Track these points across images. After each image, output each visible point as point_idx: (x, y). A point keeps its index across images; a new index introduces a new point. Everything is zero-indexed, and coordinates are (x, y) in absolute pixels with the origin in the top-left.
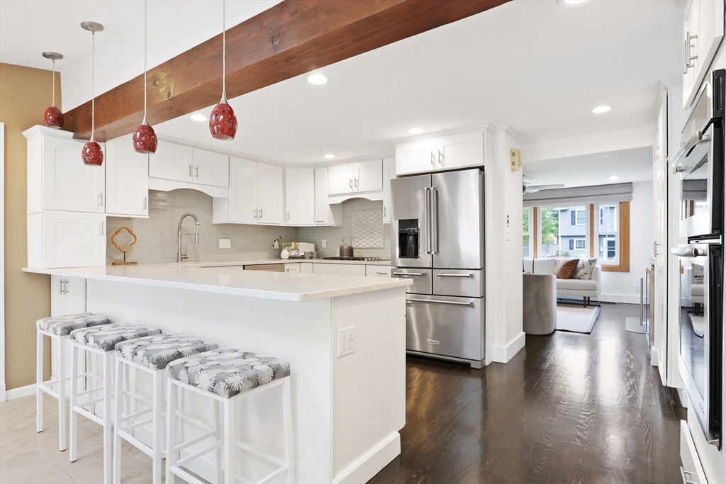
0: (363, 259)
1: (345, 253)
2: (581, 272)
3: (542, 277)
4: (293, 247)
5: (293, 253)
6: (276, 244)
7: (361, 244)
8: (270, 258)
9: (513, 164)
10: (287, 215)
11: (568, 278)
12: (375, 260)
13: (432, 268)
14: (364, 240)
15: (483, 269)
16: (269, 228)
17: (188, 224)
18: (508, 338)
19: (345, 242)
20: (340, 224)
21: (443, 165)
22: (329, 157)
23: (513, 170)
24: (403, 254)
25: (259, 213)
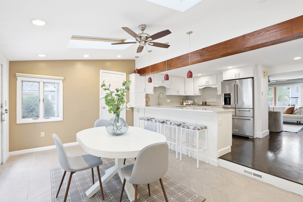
0: (211, 105)
1: (204, 103)
2: (296, 112)
3: (276, 112)
4: (187, 102)
5: (187, 104)
6: (182, 101)
7: (208, 101)
8: (180, 105)
9: (264, 75)
10: (185, 92)
11: (290, 114)
12: (214, 106)
13: (236, 108)
14: (210, 99)
15: (253, 109)
16: (180, 96)
17: (161, 95)
18: (262, 131)
19: (204, 100)
20: (202, 95)
21: (239, 77)
22: (200, 75)
23: (264, 78)
24: (225, 104)
25: (178, 92)
